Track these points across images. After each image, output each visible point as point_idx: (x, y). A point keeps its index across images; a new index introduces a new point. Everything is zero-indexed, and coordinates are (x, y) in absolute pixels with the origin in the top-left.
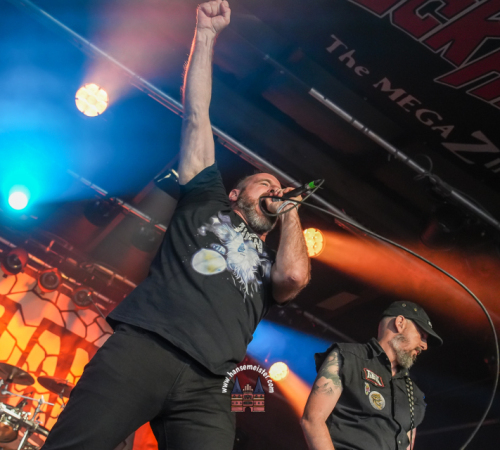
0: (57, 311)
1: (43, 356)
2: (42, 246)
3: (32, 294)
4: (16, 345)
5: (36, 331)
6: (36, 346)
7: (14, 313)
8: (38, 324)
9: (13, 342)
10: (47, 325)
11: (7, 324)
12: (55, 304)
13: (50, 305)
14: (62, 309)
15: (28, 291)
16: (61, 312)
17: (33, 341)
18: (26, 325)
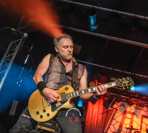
0: (145, 112)
1: (146, 126)
2: (135, 96)
3: (136, 109)
4: (138, 124)
5: (142, 119)
6: (143, 123)
7: (134, 115)
8: (141, 117)
9: (137, 123)
10: (144, 116)
11: (133, 119)
12: (143, 110)
13: (142, 111)
14: (146, 111)
15: (135, 108)
16: (146, 112)
17: (142, 122)
18: (138, 118)
